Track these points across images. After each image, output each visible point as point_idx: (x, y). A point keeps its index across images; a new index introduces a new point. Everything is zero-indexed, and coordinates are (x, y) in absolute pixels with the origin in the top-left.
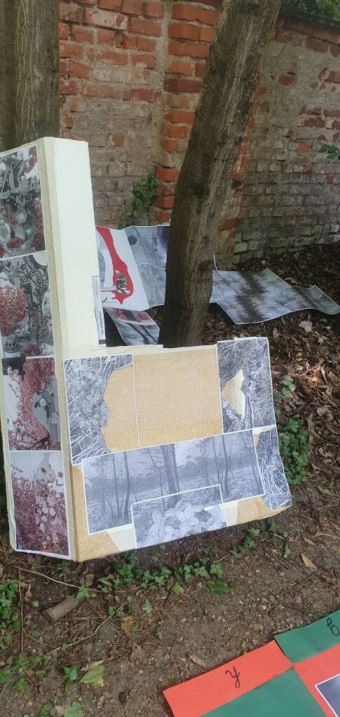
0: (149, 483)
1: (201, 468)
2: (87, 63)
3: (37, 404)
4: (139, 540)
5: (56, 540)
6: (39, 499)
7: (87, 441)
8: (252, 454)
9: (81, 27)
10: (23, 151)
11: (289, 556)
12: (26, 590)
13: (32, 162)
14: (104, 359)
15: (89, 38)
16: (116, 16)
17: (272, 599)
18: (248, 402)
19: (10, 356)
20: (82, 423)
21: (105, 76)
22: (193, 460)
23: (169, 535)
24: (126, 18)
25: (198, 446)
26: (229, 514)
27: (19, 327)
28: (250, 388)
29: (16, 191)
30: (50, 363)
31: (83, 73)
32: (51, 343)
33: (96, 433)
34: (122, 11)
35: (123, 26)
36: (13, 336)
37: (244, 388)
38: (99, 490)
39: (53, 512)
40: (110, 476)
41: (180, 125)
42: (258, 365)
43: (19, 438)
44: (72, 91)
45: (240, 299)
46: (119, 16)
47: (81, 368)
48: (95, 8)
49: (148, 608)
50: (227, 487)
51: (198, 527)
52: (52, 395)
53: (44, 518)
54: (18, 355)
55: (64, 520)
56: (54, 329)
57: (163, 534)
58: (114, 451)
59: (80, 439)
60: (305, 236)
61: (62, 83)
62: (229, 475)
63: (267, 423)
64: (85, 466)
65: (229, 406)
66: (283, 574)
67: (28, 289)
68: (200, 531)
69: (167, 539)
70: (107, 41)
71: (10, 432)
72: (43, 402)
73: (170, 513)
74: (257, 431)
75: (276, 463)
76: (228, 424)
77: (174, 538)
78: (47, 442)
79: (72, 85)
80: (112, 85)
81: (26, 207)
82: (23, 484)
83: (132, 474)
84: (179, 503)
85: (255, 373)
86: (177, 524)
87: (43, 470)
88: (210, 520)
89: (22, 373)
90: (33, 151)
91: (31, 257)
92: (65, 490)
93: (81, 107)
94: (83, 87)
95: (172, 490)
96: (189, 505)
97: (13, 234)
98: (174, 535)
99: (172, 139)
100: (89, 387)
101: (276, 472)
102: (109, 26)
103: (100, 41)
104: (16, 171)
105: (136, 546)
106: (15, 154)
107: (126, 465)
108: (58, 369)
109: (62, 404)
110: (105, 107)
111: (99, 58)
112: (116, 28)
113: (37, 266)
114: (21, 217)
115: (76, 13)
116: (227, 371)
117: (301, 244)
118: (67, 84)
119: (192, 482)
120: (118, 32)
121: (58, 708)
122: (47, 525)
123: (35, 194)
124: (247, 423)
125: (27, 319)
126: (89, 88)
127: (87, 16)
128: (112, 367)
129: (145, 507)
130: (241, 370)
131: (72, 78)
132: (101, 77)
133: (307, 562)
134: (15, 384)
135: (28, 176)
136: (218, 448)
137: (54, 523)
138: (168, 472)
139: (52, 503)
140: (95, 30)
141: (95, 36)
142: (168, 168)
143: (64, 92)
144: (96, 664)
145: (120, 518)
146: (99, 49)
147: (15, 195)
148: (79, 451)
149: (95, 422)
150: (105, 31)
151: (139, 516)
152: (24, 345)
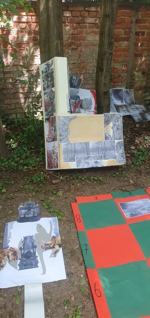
0: (81, 152)
1: (97, 150)
2: (85, 36)
3: (52, 129)
4: (77, 166)
5: (56, 165)
6: (52, 155)
7: (64, 138)
8: (114, 148)
9: (83, 24)
10: (50, 61)
11: (126, 180)
12: (48, 177)
13: (52, 64)
14: (69, 117)
15: (86, 27)
16: (94, 19)
17: (116, 187)
18: (114, 132)
19: (47, 117)
20: (62, 134)
21: (91, 39)
22: (94, 147)
23: (86, 166)
24: (98, 19)
25: (96, 143)
26: (105, 163)
27: (49, 109)
28: (115, 128)
29: (49, 72)
30: (55, 117)
31: (84, 39)
32: (55, 112)
33: (66, 137)
34: (97, 17)
35: (97, 22)
36: (47, 112)
37: (112, 128)
38: (66, 152)
39: (55, 158)
40: (70, 148)
41: (119, 53)
42: (118, 121)
43: (48, 139)
44: (80, 45)
45: (141, 114)
46: (96, 19)
47: (62, 119)
48: (88, 17)
49: (79, 185)
50: (105, 156)
51: (95, 165)
52: (56, 126)
53: (54, 160)
54: (48, 117)
55: (58, 159)
56: (56, 108)
57: (84, 165)
58: (71, 142)
59: (61, 138)
61: (77, 43)
62: (106, 152)
63: (120, 139)
64: (63, 145)
65: (107, 133)
66: (122, 183)
67: (51, 98)
68: (95, 166)
69: (85, 167)
70: (92, 28)
71: (47, 138)
72: (54, 128)
73: (87, 161)
74: (116, 141)
75: (122, 150)
76: (106, 138)
77: (87, 167)
78: (54, 139)
79: (80, 43)
80: (94, 42)
81: (51, 76)
82: (49, 152)
83: (76, 149)
84: (89, 158)
85: (117, 124)
86: (88, 164)
87: (54, 147)
88: (99, 164)
89: (49, 122)
90: (52, 61)
91: (52, 89)
92: (58, 151)
93: (84, 50)
94: (84, 43)
95: (88, 154)
96: (92, 159)
97: (48, 84)
98: (87, 166)
99: (116, 58)
100: (65, 124)
101: (122, 153)
102: (92, 22)
103: (89, 28)
104: (49, 67)
105: (76, 168)
106: (48, 62)
107: (75, 147)
108: (57, 119)
109: (57, 128)
110: (92, 49)
111: (89, 33)
112: (95, 23)
113: (53, 92)
114: (50, 79)
115: (81, 20)
116: (107, 122)
118: (78, 43)
119: (94, 153)
120: (96, 24)
121: (50, 198)
122: (54, 161)
123: (53, 72)
124: (113, 138)
125: (50, 107)
126: (86, 43)
127: (85, 20)
128: (71, 119)
129: (79, 158)
130: (112, 123)
131: (80, 41)
132: (90, 39)
133: (131, 181)
134: (48, 125)
135: (51, 68)
136: (103, 145)
137: (55, 160)
138: (87, 150)
139: (55, 155)
140: (88, 25)
141: (88, 26)
142: (115, 68)
143: (77, 46)
144: (61, 192)
145: (72, 160)
146: (89, 30)
147: (48, 73)
148: (61, 141)
149: (66, 134)
150: (91, 24)
151: (78, 160)
152: (50, 114)
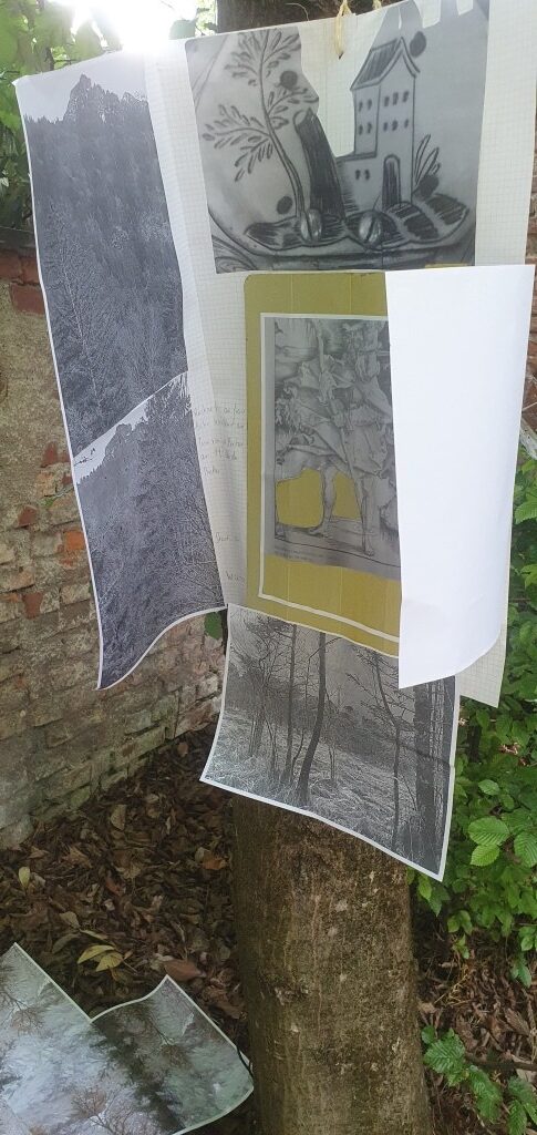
60: (140, 733)
117: (133, 755)
